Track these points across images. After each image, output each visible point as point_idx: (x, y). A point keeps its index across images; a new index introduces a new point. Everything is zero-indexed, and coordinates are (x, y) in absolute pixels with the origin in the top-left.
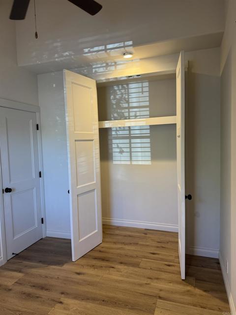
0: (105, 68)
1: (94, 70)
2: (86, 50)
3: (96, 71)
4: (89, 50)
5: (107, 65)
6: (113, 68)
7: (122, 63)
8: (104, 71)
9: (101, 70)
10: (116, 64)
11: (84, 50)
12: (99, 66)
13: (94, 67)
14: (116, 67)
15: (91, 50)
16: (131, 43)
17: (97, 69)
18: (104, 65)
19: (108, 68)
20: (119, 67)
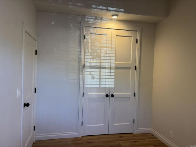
0: (94, 20)
1: (86, 20)
2: (94, 6)
3: (87, 20)
4: (96, 7)
5: (96, 18)
6: (99, 21)
7: (106, 19)
8: (93, 21)
9: (91, 20)
10: (101, 19)
11: (93, 6)
12: (90, 17)
13: (86, 17)
14: (101, 21)
15: (98, 7)
16: (123, 10)
17: (89, 19)
18: (94, 18)
19: (96, 20)
20: (103, 22)
